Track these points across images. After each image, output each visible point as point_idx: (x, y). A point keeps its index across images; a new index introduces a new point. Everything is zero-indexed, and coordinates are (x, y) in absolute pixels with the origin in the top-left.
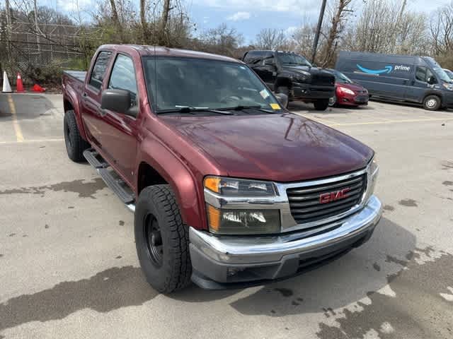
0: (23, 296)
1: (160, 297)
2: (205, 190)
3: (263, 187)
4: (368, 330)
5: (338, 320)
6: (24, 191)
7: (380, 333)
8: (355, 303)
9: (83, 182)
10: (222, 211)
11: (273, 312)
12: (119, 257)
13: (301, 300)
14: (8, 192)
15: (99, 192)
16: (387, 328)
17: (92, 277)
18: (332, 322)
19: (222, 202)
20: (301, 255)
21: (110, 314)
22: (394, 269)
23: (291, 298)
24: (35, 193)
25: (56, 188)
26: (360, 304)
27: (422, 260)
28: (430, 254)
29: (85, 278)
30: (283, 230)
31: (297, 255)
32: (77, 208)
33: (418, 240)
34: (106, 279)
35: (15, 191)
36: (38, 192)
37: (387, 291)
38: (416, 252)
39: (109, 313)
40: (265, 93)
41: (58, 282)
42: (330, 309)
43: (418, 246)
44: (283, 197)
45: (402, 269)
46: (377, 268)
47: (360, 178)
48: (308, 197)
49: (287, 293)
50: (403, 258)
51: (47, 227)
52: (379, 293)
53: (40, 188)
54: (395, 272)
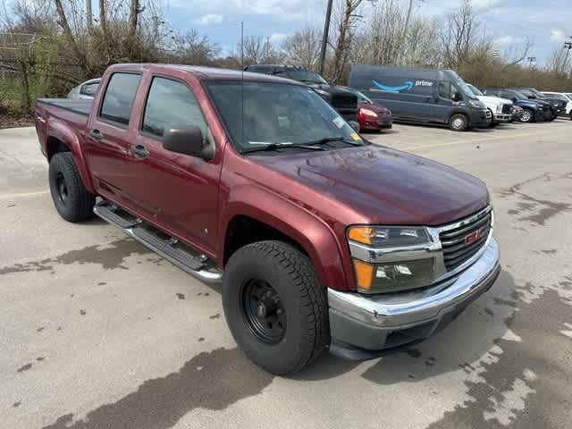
0: (104, 407)
2: (350, 243)
3: (413, 234)
4: (514, 380)
5: (481, 375)
6: (19, 269)
7: (525, 381)
8: (488, 354)
9: (99, 249)
10: (376, 266)
11: (410, 376)
12: (202, 339)
13: (433, 359)
15: (132, 260)
16: (530, 375)
17: (182, 370)
18: (475, 378)
19: (373, 254)
21: (229, 410)
22: (508, 312)
24: (38, 270)
25: (67, 259)
26: (493, 354)
27: (528, 298)
28: (532, 291)
29: (173, 371)
32: (111, 284)
33: (514, 277)
34: (200, 368)
35: (8, 270)
36: (43, 269)
37: (510, 336)
38: (518, 290)
39: (227, 410)
40: (340, 122)
41: (141, 382)
42: (467, 365)
43: (517, 283)
44: (437, 245)
45: (515, 312)
46: (491, 313)
48: (456, 241)
49: (416, 354)
50: (507, 298)
51: (83, 313)
52: (504, 340)
53: (44, 262)
54: (509, 314)
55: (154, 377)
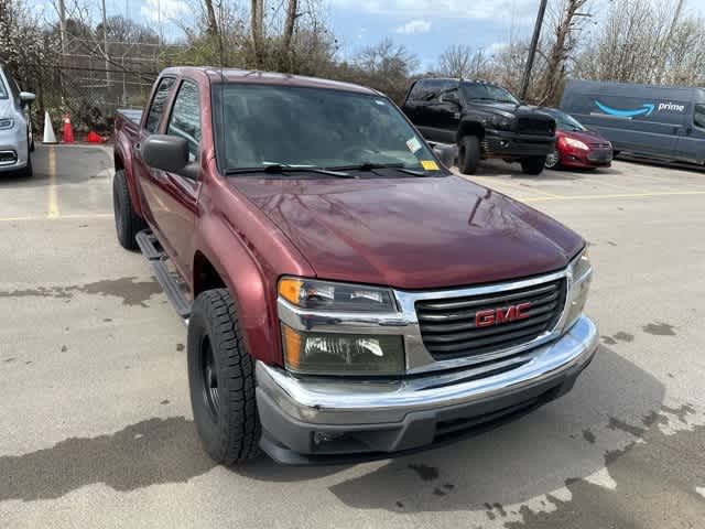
0: (5, 458)
1: (219, 470)
2: (280, 300)
3: (375, 297)
5: (508, 525)
6: (43, 293)
8: (543, 498)
9: (134, 281)
10: (305, 335)
11: (400, 505)
12: (166, 402)
13: (451, 487)
14: (18, 294)
15: (156, 297)
17: (118, 433)
18: (497, 528)
20: (439, 414)
21: (133, 494)
22: (620, 440)
23: (435, 483)
24: (58, 296)
25: (91, 289)
26: (552, 499)
27: (671, 427)
28: (686, 418)
29: (106, 433)
30: (410, 371)
31: (431, 414)
32: (116, 322)
33: (668, 393)
34: (139, 436)
35: (30, 293)
36: (64, 295)
37: (602, 478)
38: (661, 413)
40: (415, 144)
41: (64, 438)
42: (498, 506)
43: (667, 403)
44: (409, 315)
45: (634, 443)
46: (590, 437)
47: (553, 286)
48: (453, 316)
49: (429, 473)
50: (637, 423)
51: (64, 349)
52: (587, 482)
53: (67, 289)
54: (620, 446)
55: (82, 435)
